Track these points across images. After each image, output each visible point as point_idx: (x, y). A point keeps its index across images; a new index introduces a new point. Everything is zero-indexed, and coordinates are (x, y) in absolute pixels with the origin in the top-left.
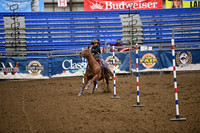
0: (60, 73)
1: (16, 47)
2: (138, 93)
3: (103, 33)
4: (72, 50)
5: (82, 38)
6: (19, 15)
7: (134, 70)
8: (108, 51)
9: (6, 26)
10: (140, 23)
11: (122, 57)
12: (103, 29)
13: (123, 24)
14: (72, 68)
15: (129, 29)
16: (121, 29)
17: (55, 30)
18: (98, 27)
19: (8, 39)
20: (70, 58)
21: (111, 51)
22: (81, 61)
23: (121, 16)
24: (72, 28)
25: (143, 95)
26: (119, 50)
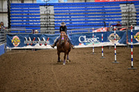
0: (77, 45)
1: (48, 27)
2: (132, 60)
3: (108, 18)
4: (86, 29)
5: (93, 21)
6: (50, 5)
7: (129, 44)
8: (111, 30)
9: (41, 13)
10: (134, 10)
11: (121, 34)
12: (108, 15)
13: (122, 11)
14: (85, 41)
15: (126, 15)
16: (120, 14)
17: (74, 15)
18: (104, 13)
19: (43, 22)
20: (84, 34)
21: (113, 30)
22: (92, 37)
23: (121, 5)
24: (86, 14)
25: (136, 61)
26: (119, 29)
